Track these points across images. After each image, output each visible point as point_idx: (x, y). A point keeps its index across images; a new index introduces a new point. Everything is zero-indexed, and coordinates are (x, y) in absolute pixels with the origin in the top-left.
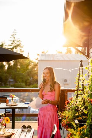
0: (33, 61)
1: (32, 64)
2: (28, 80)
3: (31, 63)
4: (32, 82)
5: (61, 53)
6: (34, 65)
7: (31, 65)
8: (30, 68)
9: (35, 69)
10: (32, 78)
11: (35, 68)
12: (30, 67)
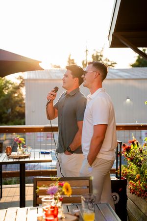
0: (10, 82)
1: (10, 86)
2: (4, 113)
3: (8, 85)
4: (11, 117)
5: (59, 67)
6: (14, 88)
7: (8, 88)
8: (6, 93)
9: (16, 95)
10: (10, 110)
11: (15, 93)
12: (7, 91)
